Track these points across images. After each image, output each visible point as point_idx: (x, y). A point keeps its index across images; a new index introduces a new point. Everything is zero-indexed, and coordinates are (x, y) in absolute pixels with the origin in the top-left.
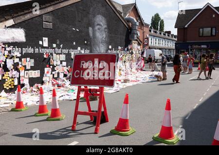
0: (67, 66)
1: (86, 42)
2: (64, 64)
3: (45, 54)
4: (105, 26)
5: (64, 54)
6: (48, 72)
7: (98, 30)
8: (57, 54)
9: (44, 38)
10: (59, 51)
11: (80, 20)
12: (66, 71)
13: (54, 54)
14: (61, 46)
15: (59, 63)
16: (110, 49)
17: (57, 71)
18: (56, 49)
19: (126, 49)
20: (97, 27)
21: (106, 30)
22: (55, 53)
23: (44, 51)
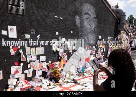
0: (47, 61)
1: (72, 32)
2: (43, 58)
3: (11, 47)
4: (94, 16)
5: (42, 46)
6: (17, 72)
7: (86, 20)
8: (32, 47)
9: (10, 27)
10: (36, 43)
11: (64, 7)
12: (45, 67)
13: (27, 48)
14: (38, 37)
15: (34, 58)
16: (100, 40)
17: (32, 69)
18: (31, 41)
19: (115, 39)
20: (85, 17)
21: (95, 20)
22: (29, 46)
23: (11, 44)
